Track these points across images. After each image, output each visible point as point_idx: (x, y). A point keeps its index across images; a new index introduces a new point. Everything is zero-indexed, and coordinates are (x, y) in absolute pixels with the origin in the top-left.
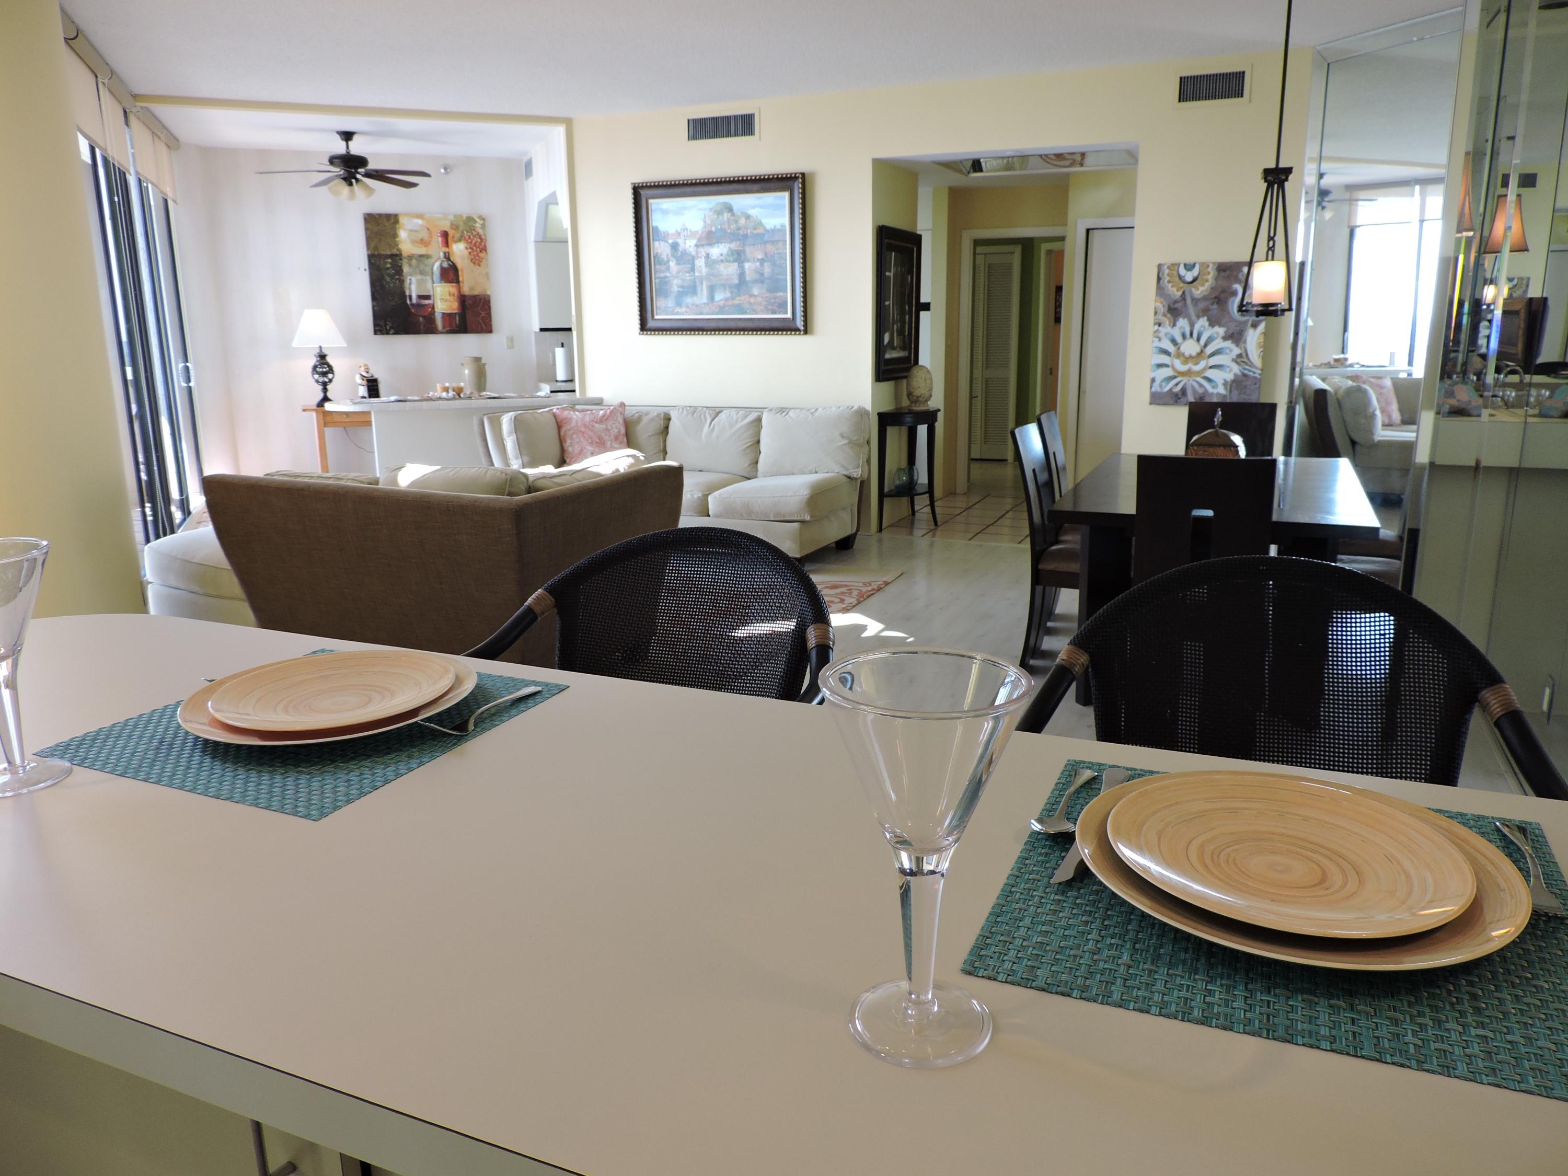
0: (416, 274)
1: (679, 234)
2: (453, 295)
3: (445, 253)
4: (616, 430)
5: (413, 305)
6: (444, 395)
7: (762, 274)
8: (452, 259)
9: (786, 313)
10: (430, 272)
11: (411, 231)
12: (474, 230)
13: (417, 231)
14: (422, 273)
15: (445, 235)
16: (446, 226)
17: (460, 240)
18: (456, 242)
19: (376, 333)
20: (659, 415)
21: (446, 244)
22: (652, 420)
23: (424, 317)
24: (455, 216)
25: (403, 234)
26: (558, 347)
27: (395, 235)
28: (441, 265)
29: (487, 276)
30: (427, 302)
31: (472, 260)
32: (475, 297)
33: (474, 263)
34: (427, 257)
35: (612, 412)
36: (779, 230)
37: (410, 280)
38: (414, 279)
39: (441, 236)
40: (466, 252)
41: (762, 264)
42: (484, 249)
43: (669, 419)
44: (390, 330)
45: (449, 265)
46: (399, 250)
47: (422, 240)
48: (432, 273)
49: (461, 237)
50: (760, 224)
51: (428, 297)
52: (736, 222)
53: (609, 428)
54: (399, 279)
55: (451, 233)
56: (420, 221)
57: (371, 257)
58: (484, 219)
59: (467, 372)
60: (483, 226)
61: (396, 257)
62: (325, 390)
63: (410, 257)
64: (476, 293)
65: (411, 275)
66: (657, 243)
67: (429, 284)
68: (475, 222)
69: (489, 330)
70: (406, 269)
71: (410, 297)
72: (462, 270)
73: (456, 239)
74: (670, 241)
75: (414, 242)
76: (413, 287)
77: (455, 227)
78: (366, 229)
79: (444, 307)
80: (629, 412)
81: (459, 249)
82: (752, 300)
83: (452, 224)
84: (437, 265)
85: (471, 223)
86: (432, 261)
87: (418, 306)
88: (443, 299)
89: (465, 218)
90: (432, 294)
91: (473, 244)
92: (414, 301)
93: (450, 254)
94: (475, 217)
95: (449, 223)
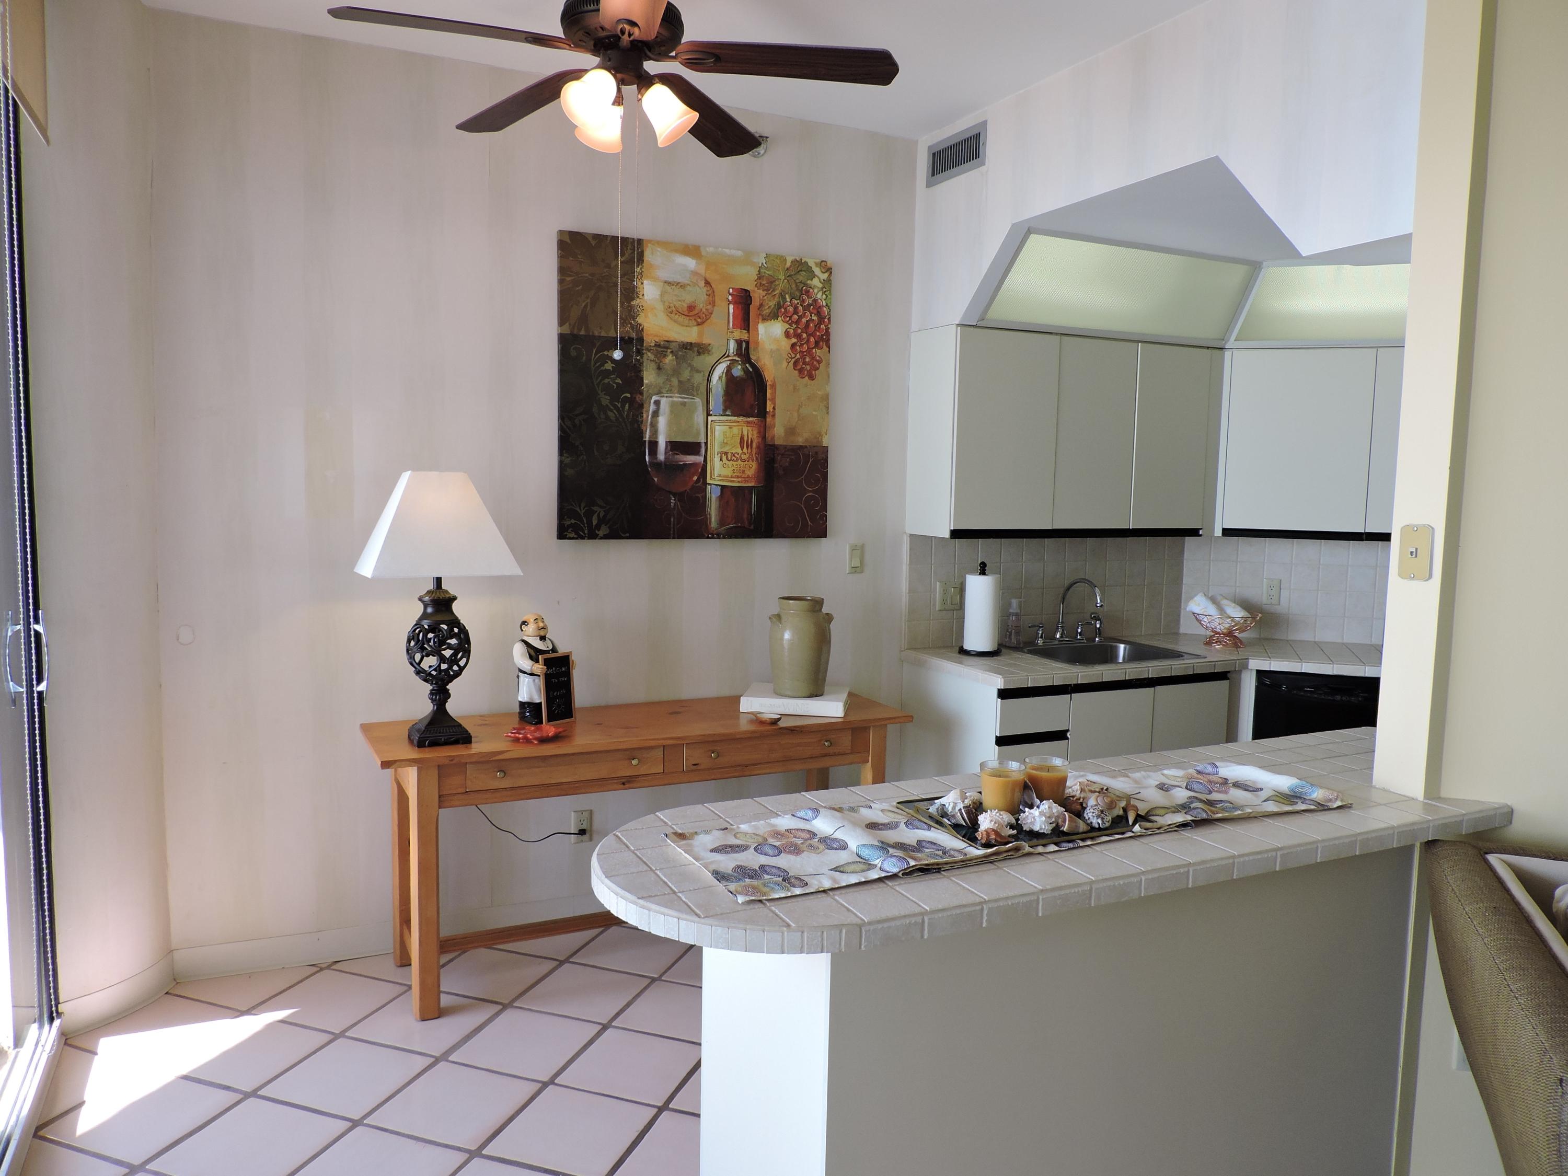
0: (670, 391)
2: (749, 445)
3: (739, 343)
5: (657, 465)
8: (753, 358)
10: (703, 389)
11: (669, 283)
12: (807, 292)
13: (683, 286)
14: (686, 389)
15: (743, 299)
16: (746, 277)
17: (774, 316)
18: (765, 319)
19: (562, 534)
21: (745, 322)
23: (680, 496)
24: (767, 256)
25: (649, 291)
26: (972, 572)
27: (631, 293)
28: (729, 369)
29: (825, 404)
30: (690, 459)
31: (795, 364)
32: (796, 450)
33: (801, 371)
34: (701, 349)
37: (657, 403)
38: (664, 402)
39: (735, 303)
40: (786, 344)
42: (824, 340)
44: (598, 527)
45: (746, 371)
46: (639, 330)
47: (691, 308)
48: (708, 390)
49: (779, 306)
51: (692, 448)
54: (632, 401)
55: (758, 295)
56: (690, 263)
57: (565, 342)
58: (829, 270)
59: (787, 636)
60: (827, 283)
61: (630, 346)
62: (441, 695)
63: (662, 348)
64: (800, 441)
65: (659, 393)
67: (699, 417)
68: (813, 275)
69: (821, 533)
70: (649, 377)
71: (654, 444)
72: (773, 386)
73: (766, 311)
75: (672, 311)
76: (662, 422)
77: (766, 281)
78: (563, 271)
79: (728, 472)
81: (771, 334)
83: (760, 277)
84: (721, 369)
85: (801, 277)
86: (709, 360)
87: (671, 469)
88: (726, 454)
89: (788, 264)
90: (703, 440)
91: (802, 326)
92: (661, 456)
93: (751, 346)
94: (811, 263)
95: (752, 273)
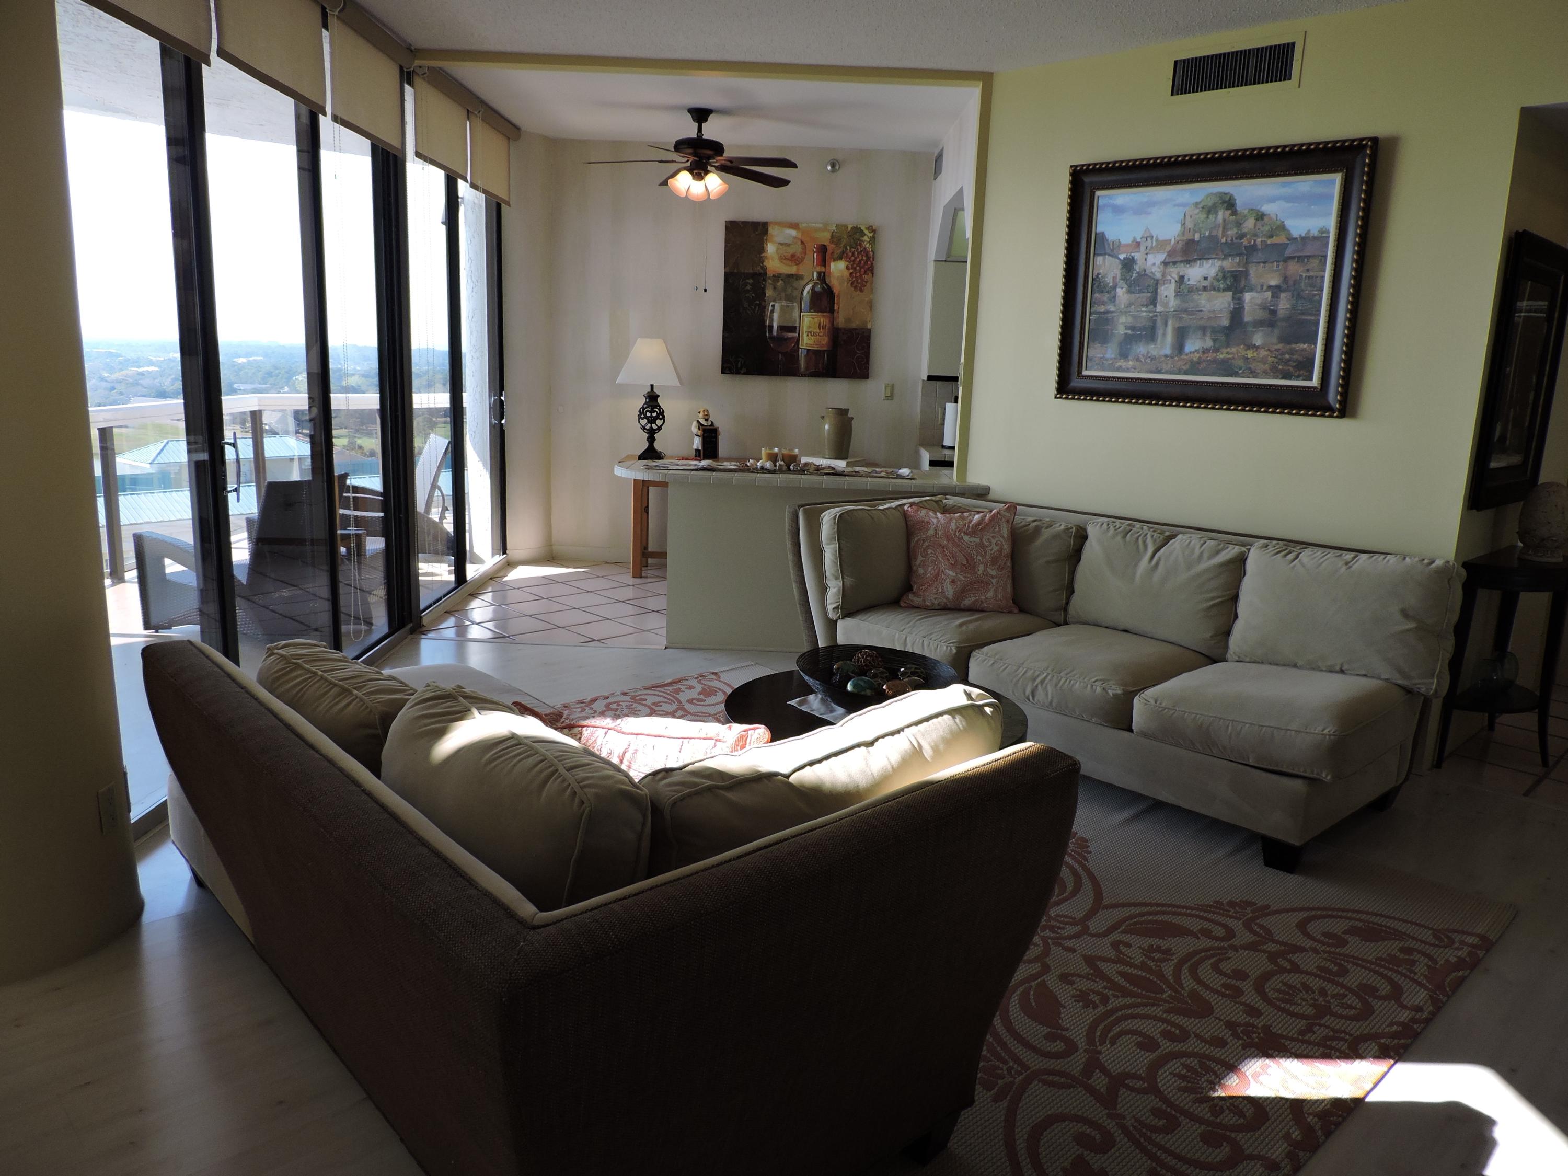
0: (781, 299)
1: (1138, 244)
2: (824, 328)
3: (819, 273)
4: (996, 548)
5: (772, 338)
6: (768, 465)
7: (1273, 312)
8: (827, 281)
9: (1311, 379)
10: (799, 298)
11: (782, 244)
12: (860, 245)
13: (788, 245)
14: (789, 298)
15: (823, 250)
16: (824, 237)
17: (840, 258)
18: (834, 260)
19: (723, 372)
20: (1067, 530)
21: (823, 262)
22: (1056, 536)
23: (785, 354)
24: (837, 226)
25: (771, 248)
27: (762, 250)
28: (813, 288)
29: (871, 305)
30: (790, 335)
31: (852, 284)
32: (851, 331)
33: (855, 287)
34: (798, 277)
35: (992, 519)
36: (1315, 238)
37: (773, 306)
38: (777, 306)
39: (817, 252)
40: (847, 273)
41: (1275, 296)
42: (871, 270)
43: (1085, 538)
44: (741, 368)
45: (823, 288)
46: (764, 269)
47: (793, 256)
48: (801, 299)
49: (843, 253)
50: (1282, 227)
51: (792, 329)
52: (1239, 224)
53: (986, 543)
54: (760, 305)
55: (831, 247)
56: (793, 233)
57: (727, 276)
58: (874, 231)
59: (827, 427)
60: (873, 240)
61: (760, 276)
62: (651, 439)
63: (777, 277)
64: (854, 325)
65: (774, 301)
66: (1099, 260)
67: (796, 313)
68: (863, 234)
69: (865, 376)
70: (769, 293)
71: (771, 327)
72: (839, 296)
73: (836, 256)
74: (1122, 257)
75: (782, 258)
76: (776, 316)
77: (836, 239)
78: (727, 241)
79: (811, 342)
80: (1025, 517)
81: (838, 268)
82: (1250, 354)
83: (832, 237)
84: (808, 288)
85: (857, 236)
86: (803, 283)
87: (780, 340)
88: (811, 333)
89: (849, 229)
90: (797, 325)
91: (857, 262)
92: (775, 333)
93: (826, 274)
94: (863, 228)
95: (828, 235)
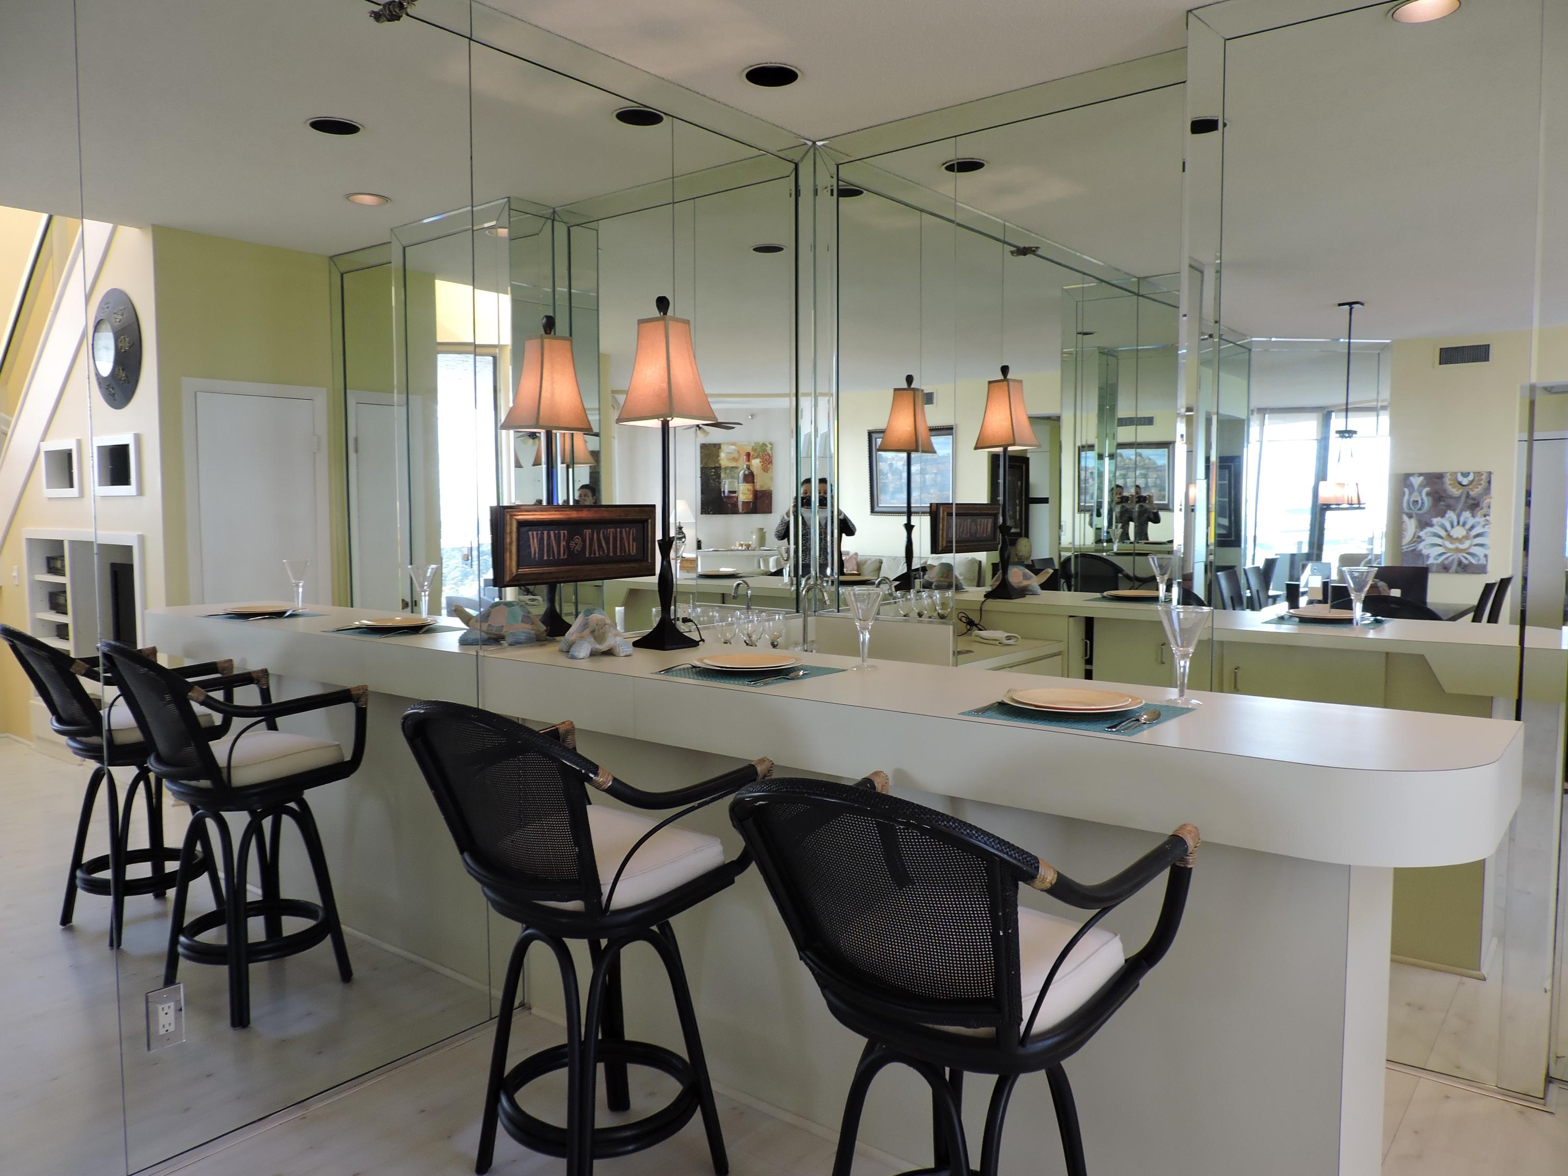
0: (728, 478)
1: (894, 458)
2: (750, 491)
3: (747, 465)
5: (725, 497)
6: (739, 548)
7: (936, 481)
8: (751, 469)
10: (737, 477)
11: (728, 453)
12: (766, 451)
13: (731, 453)
14: (733, 477)
15: (748, 455)
16: (749, 449)
17: (757, 458)
18: (754, 459)
19: (702, 513)
20: (876, 560)
21: (749, 460)
22: (872, 563)
23: (731, 504)
24: (754, 443)
25: (723, 455)
27: (718, 456)
28: (744, 472)
29: (772, 479)
30: (734, 495)
31: (763, 469)
32: (763, 492)
33: (764, 471)
34: (736, 468)
35: (850, 558)
36: (946, 457)
37: (725, 482)
38: (727, 481)
39: (745, 455)
40: (760, 465)
41: (936, 476)
42: (771, 462)
43: (882, 563)
45: (749, 472)
46: (720, 464)
47: (734, 458)
48: (739, 478)
49: (759, 455)
50: (936, 453)
51: (735, 492)
54: (718, 482)
55: (752, 453)
56: (733, 447)
57: (702, 469)
58: (772, 445)
59: (754, 537)
60: (771, 448)
61: (718, 469)
63: (726, 468)
64: (764, 489)
65: (726, 479)
66: (881, 463)
67: (736, 484)
68: (767, 446)
69: (770, 512)
70: (723, 475)
71: (724, 492)
72: (756, 476)
73: (754, 457)
74: (889, 462)
75: (729, 459)
76: (726, 486)
77: (754, 449)
78: (701, 453)
79: (744, 498)
80: (859, 558)
81: (756, 463)
82: (930, 496)
83: (753, 448)
84: (742, 472)
85: (764, 448)
86: (739, 470)
87: (728, 497)
88: (744, 493)
90: (737, 490)
91: (765, 460)
92: (726, 495)
93: (750, 466)
94: (767, 443)
95: (751, 448)
